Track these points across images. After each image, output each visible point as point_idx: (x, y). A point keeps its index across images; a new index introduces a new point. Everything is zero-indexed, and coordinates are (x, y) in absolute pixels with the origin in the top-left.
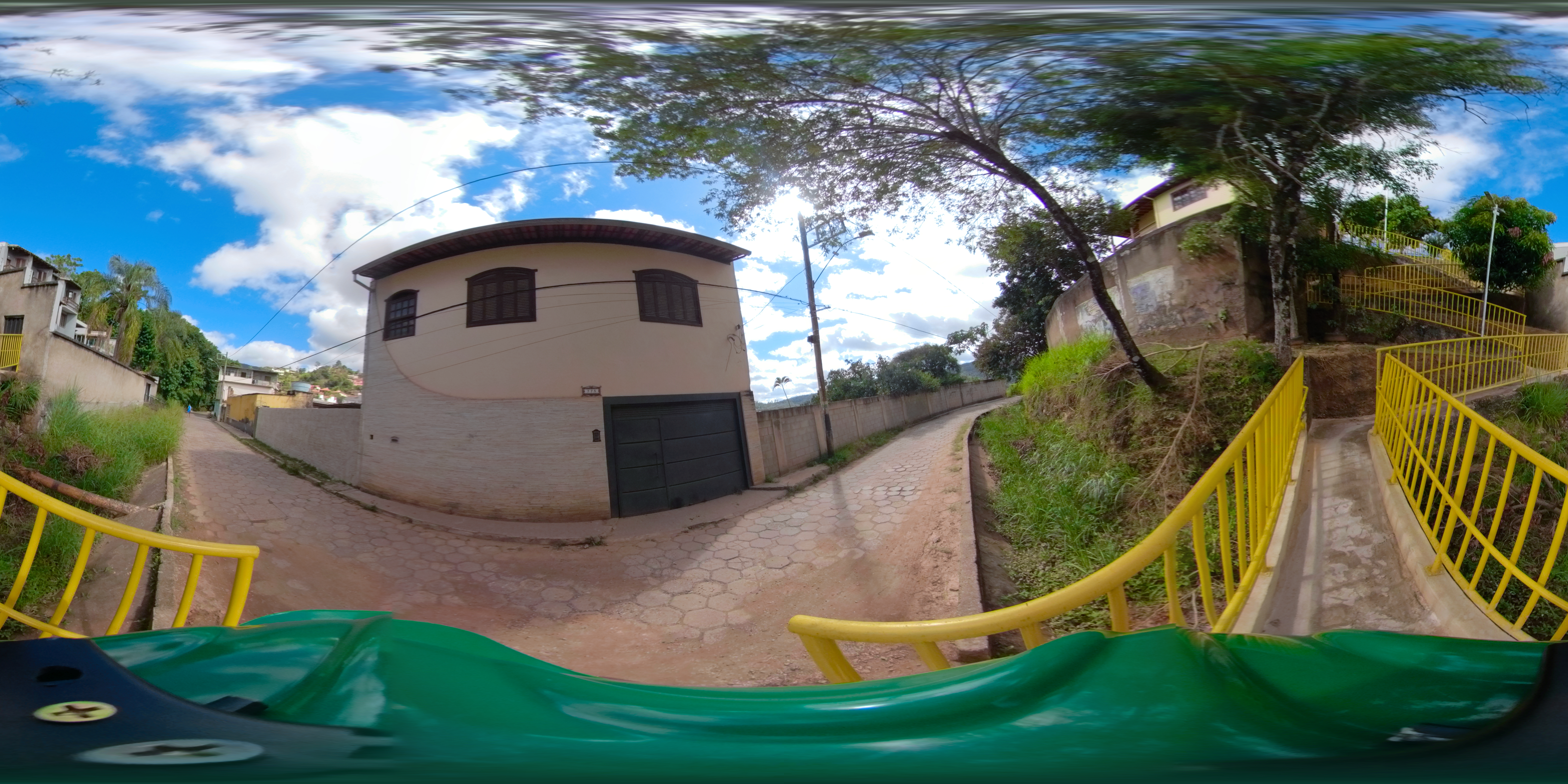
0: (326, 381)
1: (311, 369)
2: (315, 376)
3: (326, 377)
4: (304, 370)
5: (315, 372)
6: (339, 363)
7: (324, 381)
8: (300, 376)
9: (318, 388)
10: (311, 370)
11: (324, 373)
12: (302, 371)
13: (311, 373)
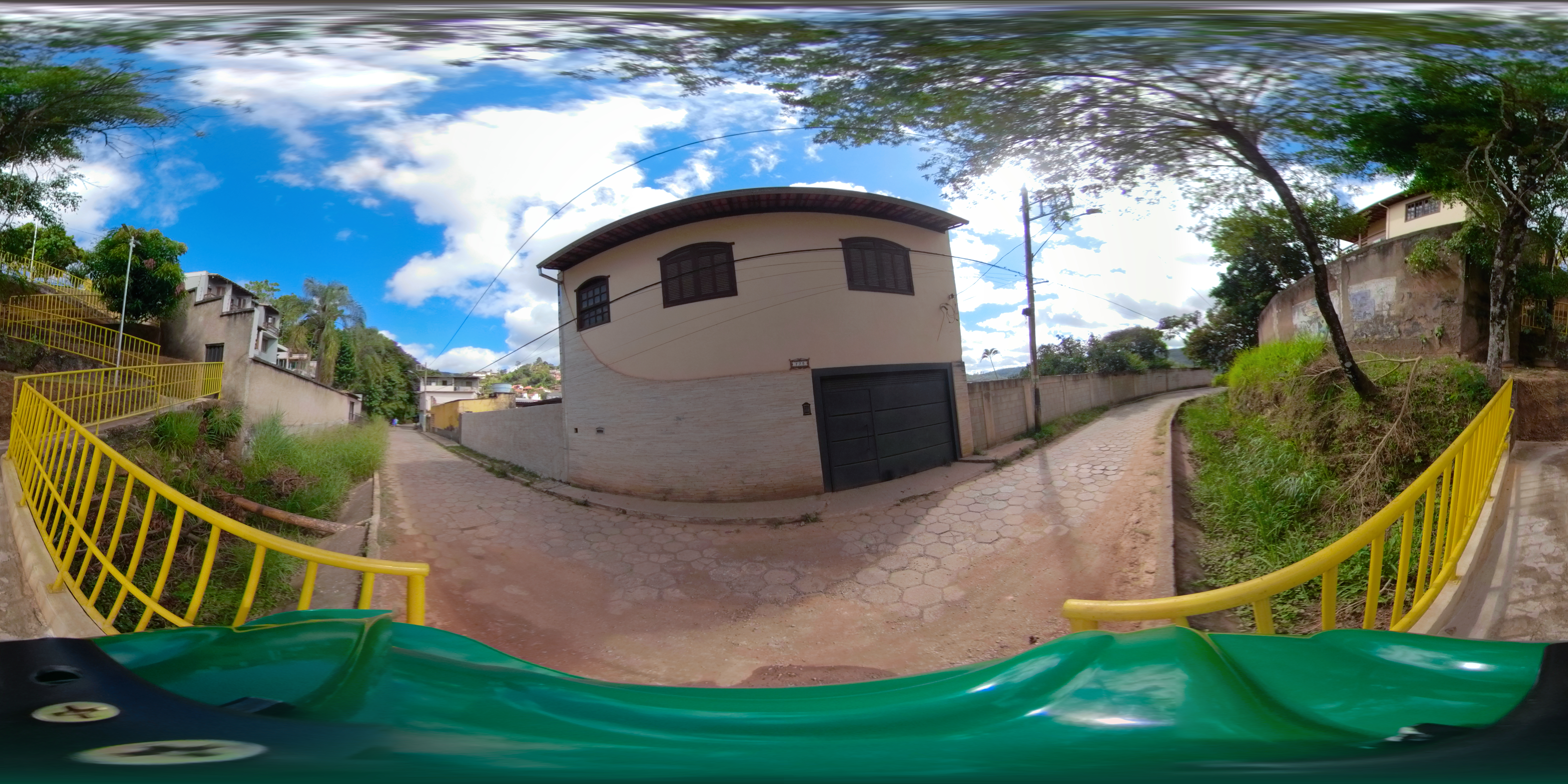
0: (529, 379)
1: (512, 369)
2: (517, 375)
3: (528, 375)
4: (505, 371)
5: (516, 371)
6: (539, 359)
7: (526, 379)
8: (502, 377)
9: (521, 387)
10: (512, 371)
11: (525, 371)
12: (503, 372)
13: (512, 373)
